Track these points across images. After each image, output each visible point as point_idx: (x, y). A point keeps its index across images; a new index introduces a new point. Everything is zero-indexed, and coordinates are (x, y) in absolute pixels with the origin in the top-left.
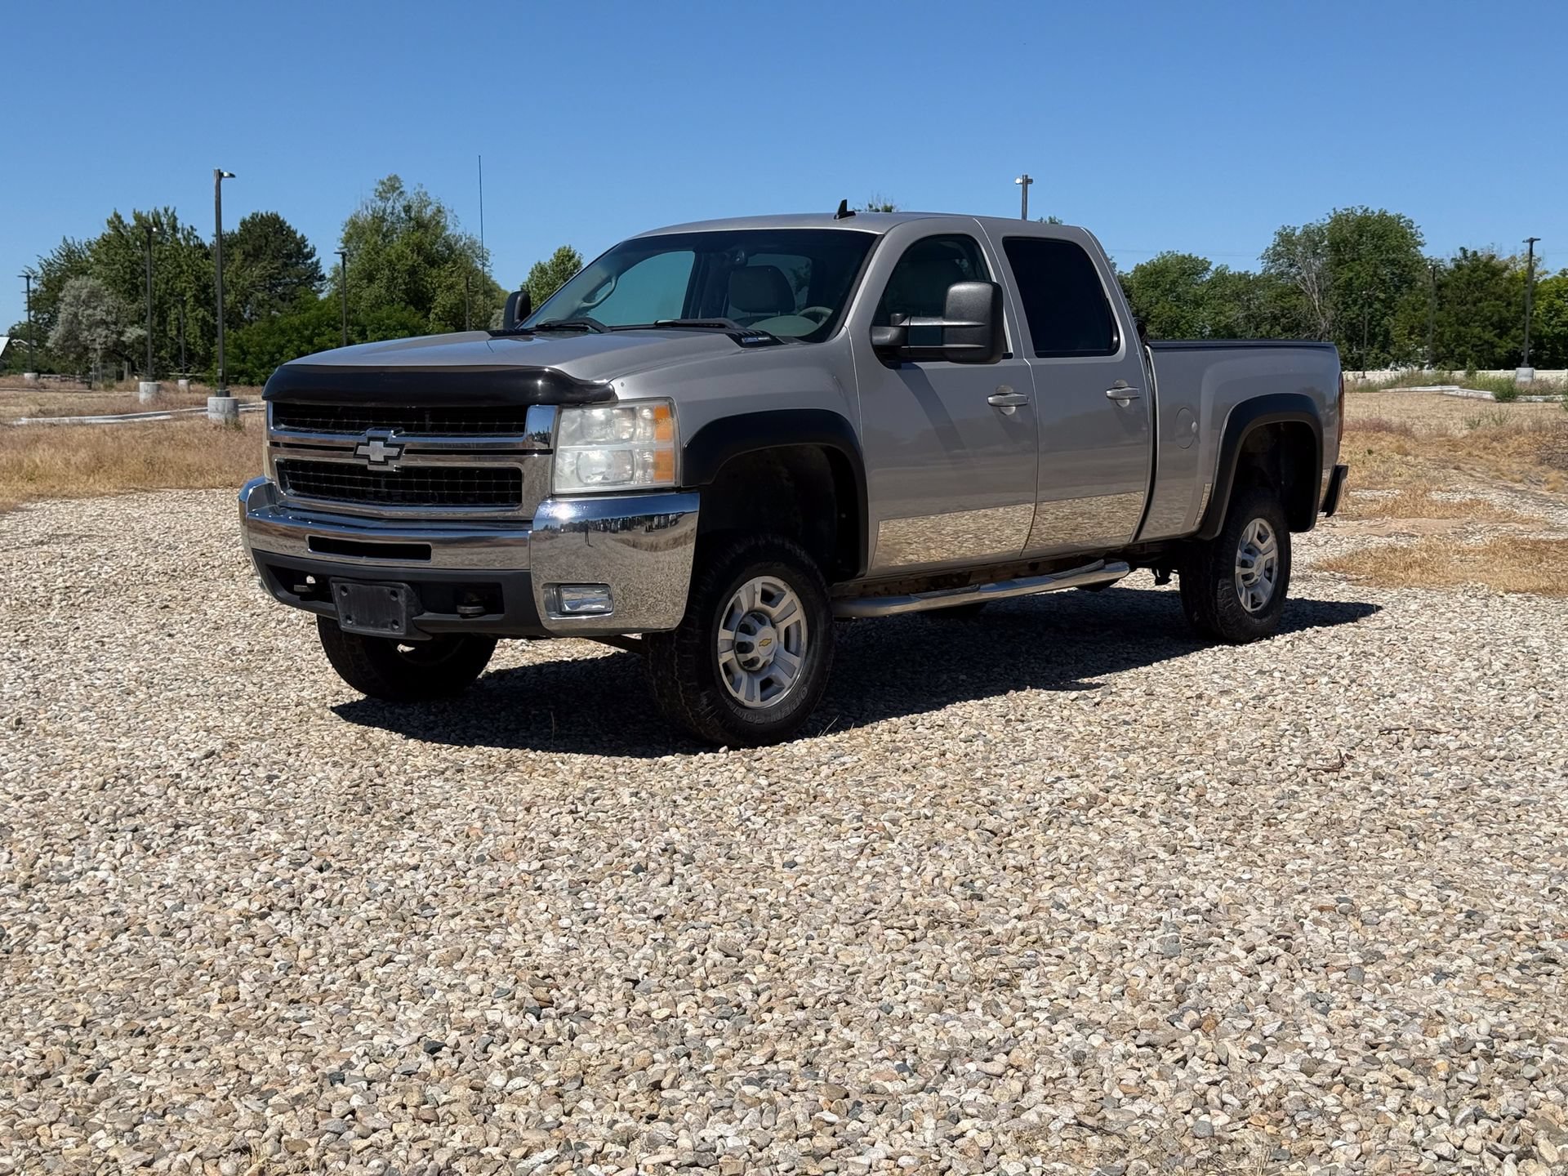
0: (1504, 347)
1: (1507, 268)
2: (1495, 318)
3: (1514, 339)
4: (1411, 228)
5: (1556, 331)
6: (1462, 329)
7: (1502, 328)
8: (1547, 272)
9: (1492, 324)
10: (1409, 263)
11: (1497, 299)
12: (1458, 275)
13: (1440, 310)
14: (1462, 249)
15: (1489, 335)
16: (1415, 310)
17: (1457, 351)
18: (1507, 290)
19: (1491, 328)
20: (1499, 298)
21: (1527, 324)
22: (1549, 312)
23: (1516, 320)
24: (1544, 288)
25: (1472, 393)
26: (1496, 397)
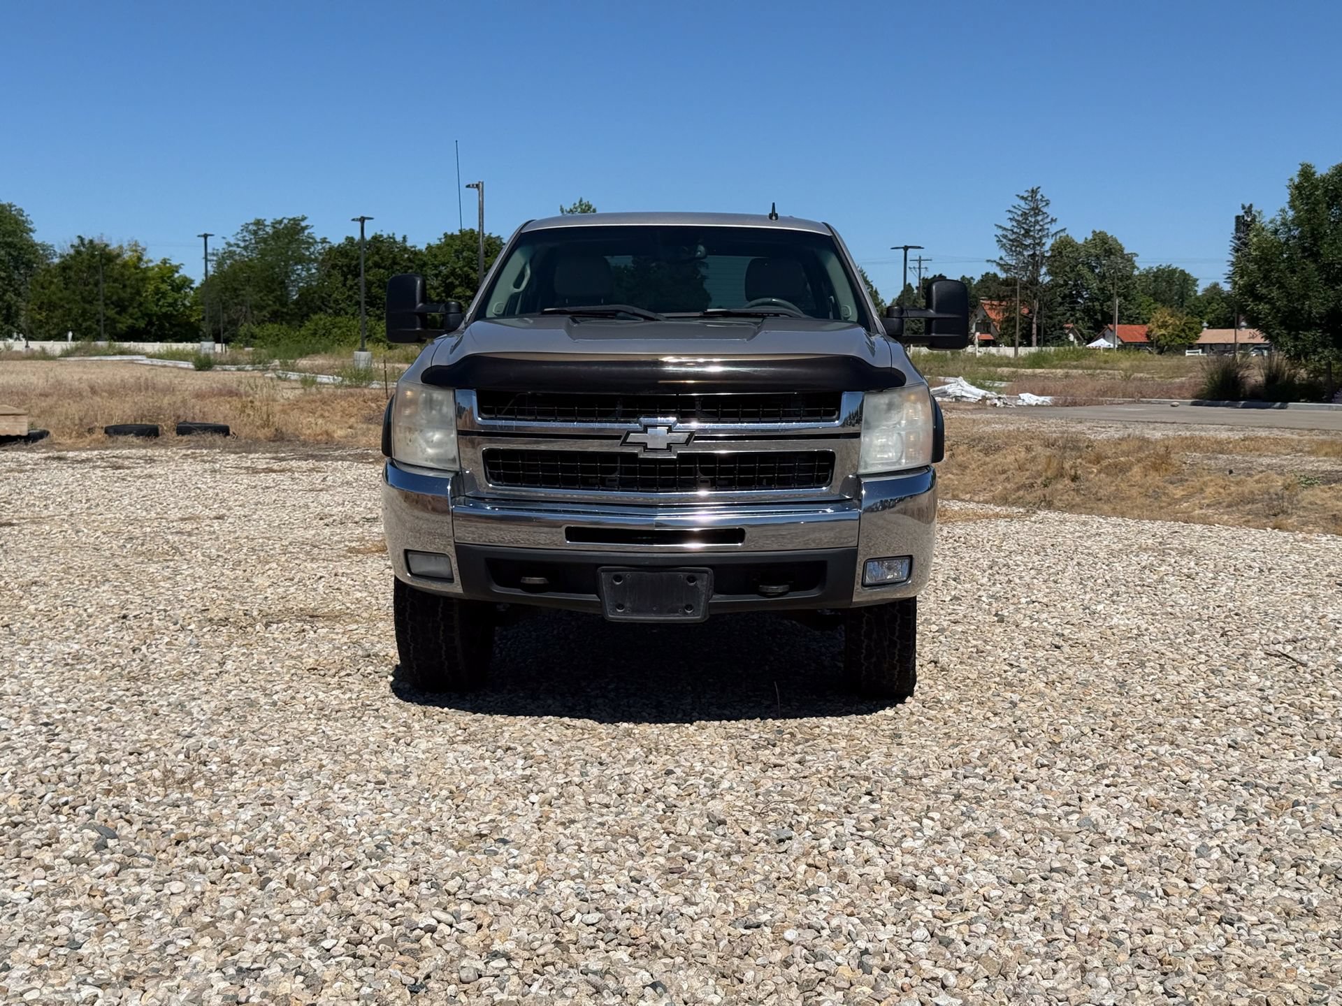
0: (124, 323)
1: (119, 255)
2: (115, 298)
3: (131, 316)
4: (22, 216)
5: (164, 310)
6: (87, 306)
7: (122, 307)
8: (151, 261)
9: (112, 303)
10: (25, 247)
11: (114, 282)
12: (79, 259)
13: (66, 289)
14: (79, 237)
15: (111, 313)
16: (43, 288)
17: (84, 325)
18: (122, 275)
19: (112, 306)
20: (115, 281)
21: (141, 304)
22: (157, 294)
23: (132, 299)
24: (150, 274)
25: (167, 363)
26: (196, 366)
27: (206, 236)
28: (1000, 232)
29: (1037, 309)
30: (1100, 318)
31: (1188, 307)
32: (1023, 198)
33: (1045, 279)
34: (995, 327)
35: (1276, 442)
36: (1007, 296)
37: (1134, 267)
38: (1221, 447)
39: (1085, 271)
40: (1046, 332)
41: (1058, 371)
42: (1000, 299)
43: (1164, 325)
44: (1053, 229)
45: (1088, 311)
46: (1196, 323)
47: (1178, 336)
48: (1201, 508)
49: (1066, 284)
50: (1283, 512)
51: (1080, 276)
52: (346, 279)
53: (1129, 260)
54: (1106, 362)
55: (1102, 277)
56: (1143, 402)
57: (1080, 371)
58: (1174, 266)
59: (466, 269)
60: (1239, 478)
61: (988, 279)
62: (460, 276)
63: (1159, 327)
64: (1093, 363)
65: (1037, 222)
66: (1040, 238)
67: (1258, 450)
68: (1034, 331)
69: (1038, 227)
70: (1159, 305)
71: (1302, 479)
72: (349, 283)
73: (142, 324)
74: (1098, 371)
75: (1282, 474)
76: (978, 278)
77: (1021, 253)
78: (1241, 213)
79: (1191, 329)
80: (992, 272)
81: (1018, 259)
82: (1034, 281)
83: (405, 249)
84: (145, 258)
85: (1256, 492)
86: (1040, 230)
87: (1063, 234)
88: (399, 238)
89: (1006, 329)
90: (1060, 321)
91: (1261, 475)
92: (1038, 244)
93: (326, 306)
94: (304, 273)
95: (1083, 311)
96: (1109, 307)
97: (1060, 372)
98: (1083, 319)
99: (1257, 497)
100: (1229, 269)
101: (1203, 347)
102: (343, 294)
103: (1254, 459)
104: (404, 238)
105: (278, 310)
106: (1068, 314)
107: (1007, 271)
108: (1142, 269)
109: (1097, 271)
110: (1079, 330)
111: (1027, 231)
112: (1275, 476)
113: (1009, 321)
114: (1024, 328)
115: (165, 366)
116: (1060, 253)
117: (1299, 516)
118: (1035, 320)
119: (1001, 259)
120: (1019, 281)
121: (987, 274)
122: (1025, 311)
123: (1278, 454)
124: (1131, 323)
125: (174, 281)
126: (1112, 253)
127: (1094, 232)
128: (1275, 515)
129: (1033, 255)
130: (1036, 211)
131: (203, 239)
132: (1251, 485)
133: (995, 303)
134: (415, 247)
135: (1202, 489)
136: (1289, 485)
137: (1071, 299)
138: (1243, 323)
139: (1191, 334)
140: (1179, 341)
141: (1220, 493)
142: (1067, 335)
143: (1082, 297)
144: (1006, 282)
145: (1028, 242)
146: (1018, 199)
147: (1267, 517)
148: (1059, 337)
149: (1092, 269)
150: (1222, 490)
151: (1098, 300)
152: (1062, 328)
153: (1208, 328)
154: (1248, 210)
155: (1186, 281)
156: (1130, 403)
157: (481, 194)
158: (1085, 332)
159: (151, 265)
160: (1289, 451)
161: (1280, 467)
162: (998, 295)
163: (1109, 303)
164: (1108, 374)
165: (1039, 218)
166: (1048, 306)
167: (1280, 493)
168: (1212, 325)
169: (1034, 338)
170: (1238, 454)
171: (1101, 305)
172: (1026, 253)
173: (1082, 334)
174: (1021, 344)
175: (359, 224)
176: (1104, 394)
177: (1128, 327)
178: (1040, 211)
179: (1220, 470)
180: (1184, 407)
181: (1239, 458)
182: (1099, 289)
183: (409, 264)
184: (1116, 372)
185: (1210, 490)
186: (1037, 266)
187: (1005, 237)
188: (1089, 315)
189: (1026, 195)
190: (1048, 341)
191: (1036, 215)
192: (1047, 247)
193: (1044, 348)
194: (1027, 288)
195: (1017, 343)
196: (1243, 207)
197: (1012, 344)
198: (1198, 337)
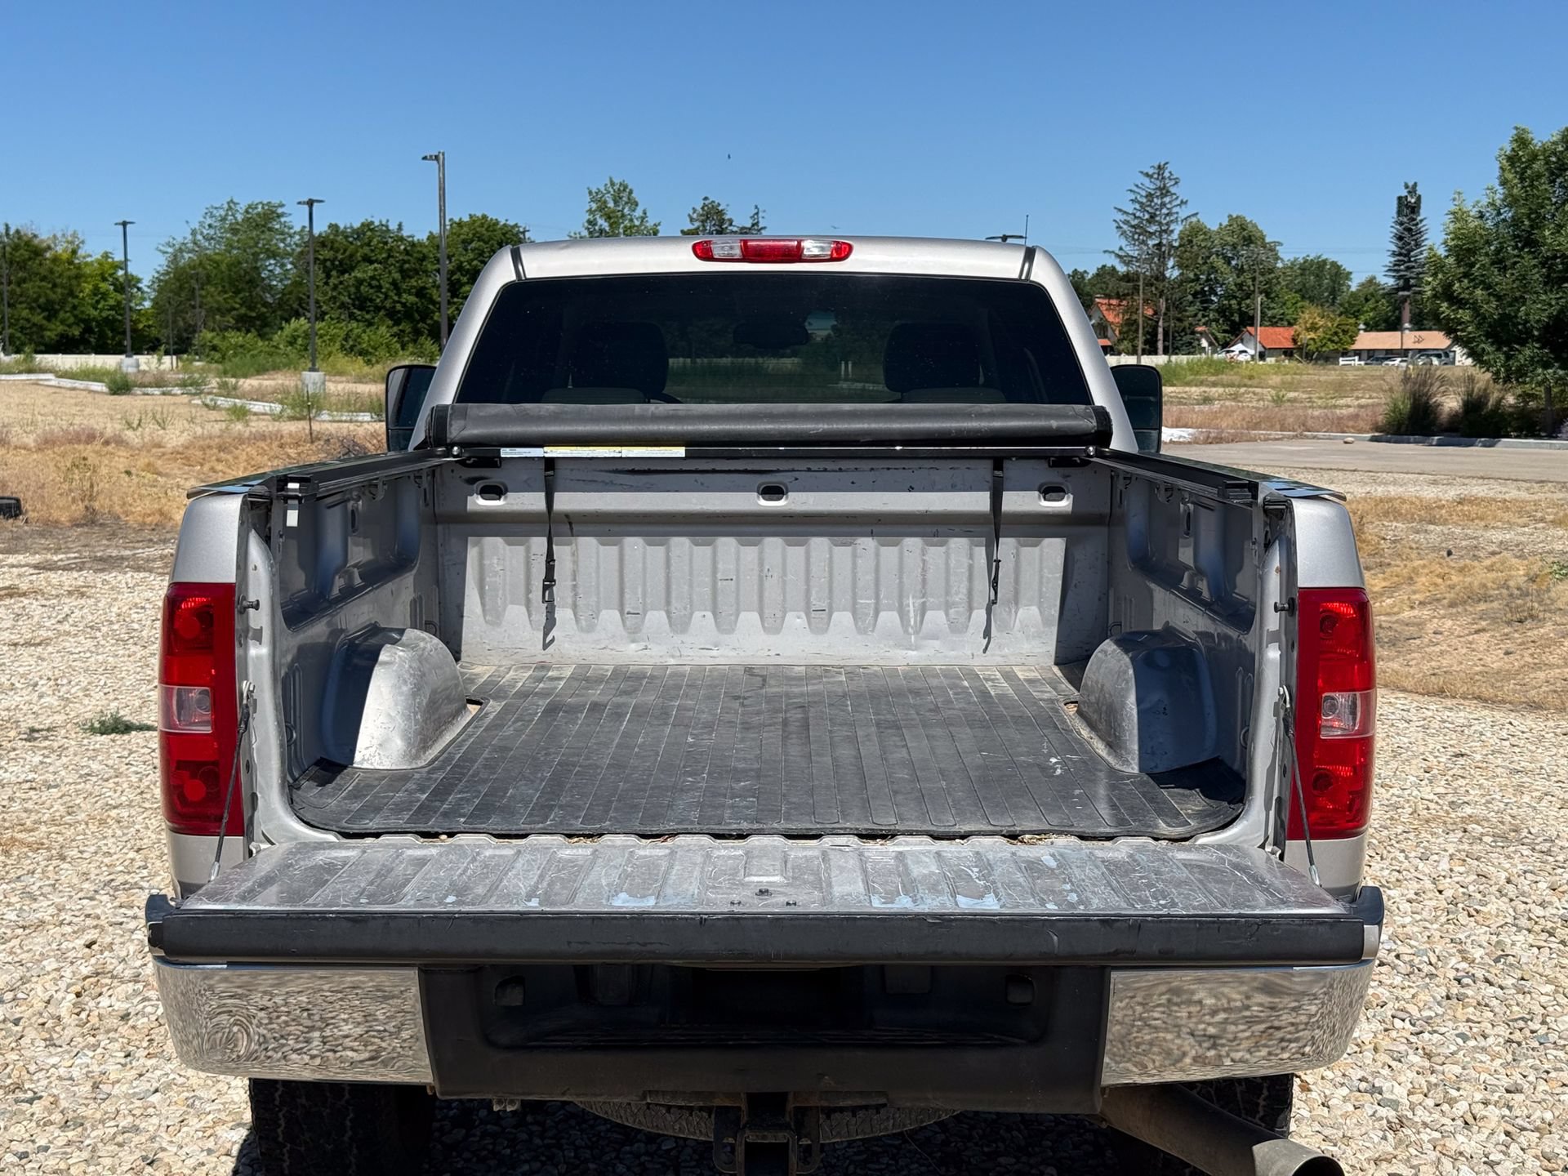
0: (53, 331)
1: (49, 248)
2: (42, 300)
3: (63, 322)
5: (104, 314)
7: (51, 311)
8: (90, 256)
9: (39, 307)
11: (41, 280)
15: (38, 318)
18: (51, 271)
19: (39, 311)
20: (44, 279)
21: (74, 307)
22: (95, 295)
23: (63, 302)
24: (88, 271)
25: (78, 384)
26: (111, 389)
27: (124, 224)
28: (1120, 217)
29: (1163, 310)
30: (1237, 319)
31: (1341, 305)
32: (1147, 175)
33: (1172, 273)
34: (1114, 331)
35: (1505, 505)
36: (1128, 294)
37: (1277, 258)
38: (1430, 514)
39: (1219, 263)
40: (1174, 338)
41: (1194, 389)
42: (1118, 296)
43: (1313, 328)
44: (1183, 212)
45: (1222, 311)
46: (1351, 324)
47: (1329, 340)
48: (1412, 608)
49: (1197, 279)
50: (1532, 617)
51: (1214, 269)
52: (328, 276)
53: (1271, 249)
54: (1251, 378)
55: (1240, 271)
56: (1307, 437)
57: (1221, 390)
58: (1324, 257)
59: (475, 262)
60: (1462, 563)
61: (1105, 273)
62: (468, 271)
63: (1307, 330)
64: (1236, 379)
65: (1163, 205)
66: (1167, 224)
67: (1482, 519)
68: (1160, 337)
69: (1165, 211)
70: (1306, 303)
71: (1555, 567)
72: (332, 281)
73: (76, 332)
74: (1243, 390)
75: (1522, 557)
76: (1092, 271)
77: (1144, 242)
78: (1404, 193)
79: (1345, 332)
80: (1109, 265)
81: (1141, 249)
82: (1160, 277)
83: (402, 239)
84: (81, 253)
85: (1490, 585)
86: (1168, 215)
87: (1194, 219)
88: (393, 226)
89: (1127, 332)
90: (1191, 324)
91: (1494, 559)
92: (1165, 231)
93: (304, 308)
94: (278, 270)
95: (1217, 311)
96: (1248, 306)
97: (1195, 391)
98: (1217, 321)
99: (1492, 592)
100: (1389, 260)
101: (1358, 353)
102: (325, 294)
103: (1479, 533)
104: (400, 225)
105: (245, 315)
106: (1200, 315)
107: (1127, 264)
108: (1286, 259)
109: (1234, 263)
110: (1213, 334)
111: (1153, 216)
112: (1514, 561)
113: (1130, 325)
114: (1148, 333)
115: (74, 389)
116: (1190, 242)
117: (1556, 624)
118: (1161, 323)
119: (1121, 249)
120: (1141, 276)
121: (1104, 266)
122: (1150, 312)
123: (1511, 525)
124: (1274, 324)
125: (117, 279)
126: (1252, 242)
127: (1230, 216)
128: (1520, 621)
129: (1160, 245)
130: (1164, 191)
131: (121, 227)
132: (1480, 576)
133: (1114, 302)
134: (412, 237)
135: (1411, 578)
136: (1537, 576)
137: (1202, 297)
138: (1407, 325)
139: (1346, 338)
140: (1331, 346)
141: (1436, 585)
142: (1199, 340)
143: (1216, 294)
144: (1127, 278)
145: (1153, 228)
146: (1142, 176)
147: (1509, 623)
148: (1191, 343)
149: (1228, 261)
150: (1440, 581)
151: (1235, 297)
152: (1193, 333)
153: (1365, 330)
154: (1413, 190)
155: (1338, 275)
156: (1290, 438)
157: (442, 168)
158: (1220, 336)
159: (89, 259)
160: (1525, 520)
161: (1517, 545)
162: (1118, 293)
163: (1248, 301)
164: (1254, 393)
165: (1167, 200)
166: (1177, 305)
167: (1524, 586)
168: (1371, 327)
169: (1160, 345)
170: (1456, 524)
171: (1239, 304)
172: (1151, 243)
173: (1216, 339)
174: (1144, 352)
175: (306, 208)
176: (1256, 426)
177: (1271, 330)
178: (1168, 191)
179: (1434, 549)
180: (1362, 442)
181: (1458, 530)
182: (1236, 285)
183: (406, 258)
184: (1265, 391)
185: (1422, 580)
186: (1163, 257)
187: (1126, 222)
188: (1224, 316)
189: (1151, 171)
190: (1177, 348)
191: (1163, 196)
192: (1175, 236)
193: (1174, 358)
194: (1152, 285)
195: (1140, 352)
196: (1407, 186)
197: (1134, 352)
198: (1353, 342)
